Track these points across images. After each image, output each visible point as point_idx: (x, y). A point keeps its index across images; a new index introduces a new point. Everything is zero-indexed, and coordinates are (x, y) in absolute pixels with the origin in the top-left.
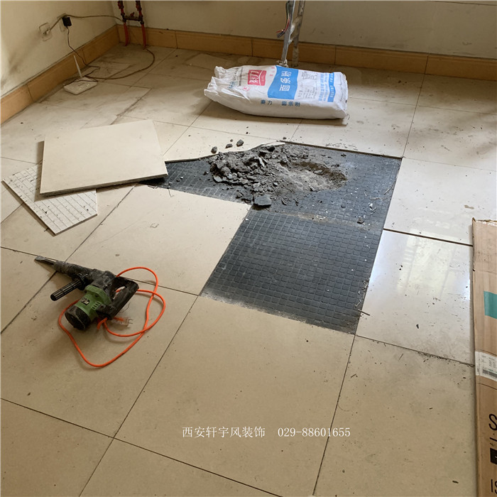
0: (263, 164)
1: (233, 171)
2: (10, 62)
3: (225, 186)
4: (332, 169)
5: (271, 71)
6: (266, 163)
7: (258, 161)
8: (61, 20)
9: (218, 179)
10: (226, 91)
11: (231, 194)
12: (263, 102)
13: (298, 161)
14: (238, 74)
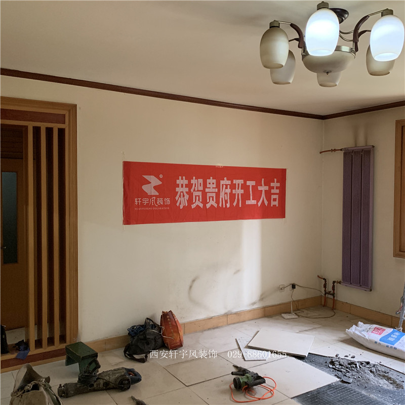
0: (359, 367)
1: (340, 365)
2: (261, 296)
3: (332, 370)
4: (398, 382)
5: (389, 330)
6: (360, 368)
7: (356, 365)
8: (291, 286)
9: (331, 366)
10: (357, 332)
11: (333, 373)
12: (376, 342)
13: (382, 373)
14: (369, 327)
